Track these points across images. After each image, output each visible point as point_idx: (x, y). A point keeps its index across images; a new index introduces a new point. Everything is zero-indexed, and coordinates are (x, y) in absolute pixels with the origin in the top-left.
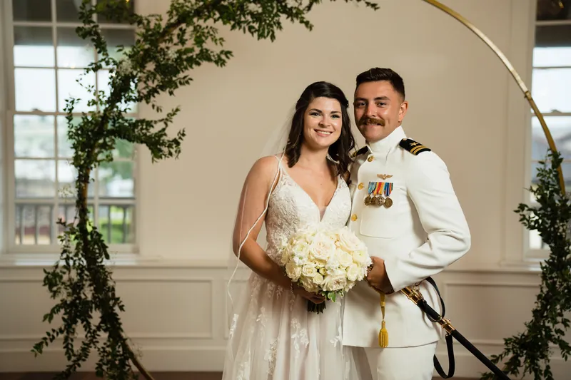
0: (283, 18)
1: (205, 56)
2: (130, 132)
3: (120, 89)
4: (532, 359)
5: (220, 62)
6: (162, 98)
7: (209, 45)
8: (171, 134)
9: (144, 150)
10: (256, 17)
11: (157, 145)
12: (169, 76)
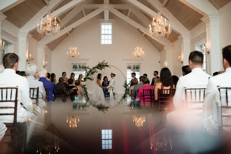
0: (103, 69)
1: (95, 72)
2: (89, 78)
3: (88, 75)
4: (124, 98)
5: (97, 72)
6: (92, 75)
7: (96, 71)
8: (93, 78)
9: (90, 80)
10: (100, 68)
11: (91, 79)
12: (93, 73)
